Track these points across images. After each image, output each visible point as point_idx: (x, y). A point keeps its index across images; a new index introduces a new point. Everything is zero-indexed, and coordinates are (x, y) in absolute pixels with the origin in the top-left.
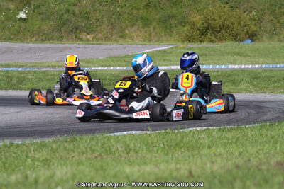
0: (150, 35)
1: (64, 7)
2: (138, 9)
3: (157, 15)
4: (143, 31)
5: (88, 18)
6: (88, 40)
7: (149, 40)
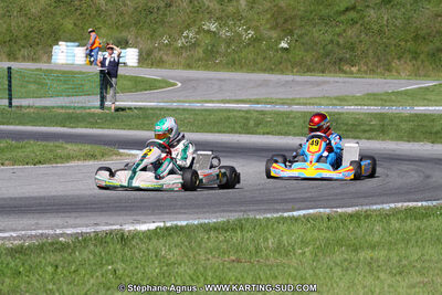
1: (328, 37)
2: (406, 41)
3: (426, 48)
4: (410, 64)
5: (352, 49)
6: (352, 73)
7: (416, 74)
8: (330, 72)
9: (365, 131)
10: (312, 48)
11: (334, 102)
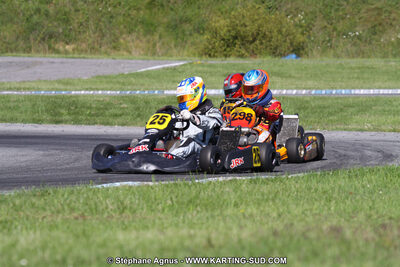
0: (154, 45)
1: (33, 5)
2: (138, 9)
3: (164, 18)
4: (144, 40)
5: (67, 21)
6: (66, 52)
8: (38, 51)
9: (116, 115)
11: (57, 85)
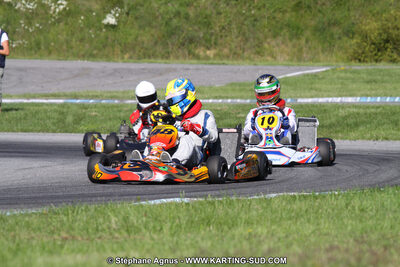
1: (172, 7)
3: (311, 21)
4: (290, 44)
5: (208, 25)
6: (207, 58)
7: (298, 58)
8: (177, 58)
10: (150, 25)
